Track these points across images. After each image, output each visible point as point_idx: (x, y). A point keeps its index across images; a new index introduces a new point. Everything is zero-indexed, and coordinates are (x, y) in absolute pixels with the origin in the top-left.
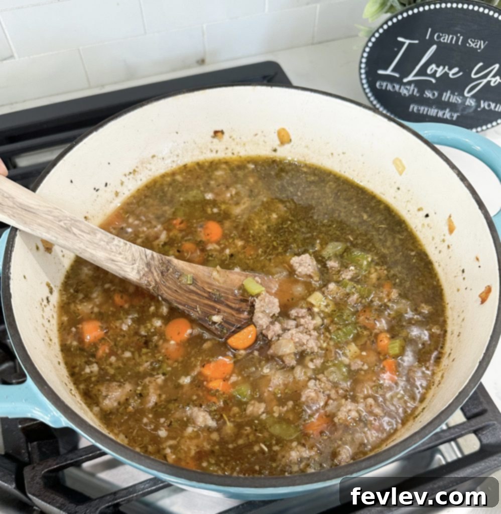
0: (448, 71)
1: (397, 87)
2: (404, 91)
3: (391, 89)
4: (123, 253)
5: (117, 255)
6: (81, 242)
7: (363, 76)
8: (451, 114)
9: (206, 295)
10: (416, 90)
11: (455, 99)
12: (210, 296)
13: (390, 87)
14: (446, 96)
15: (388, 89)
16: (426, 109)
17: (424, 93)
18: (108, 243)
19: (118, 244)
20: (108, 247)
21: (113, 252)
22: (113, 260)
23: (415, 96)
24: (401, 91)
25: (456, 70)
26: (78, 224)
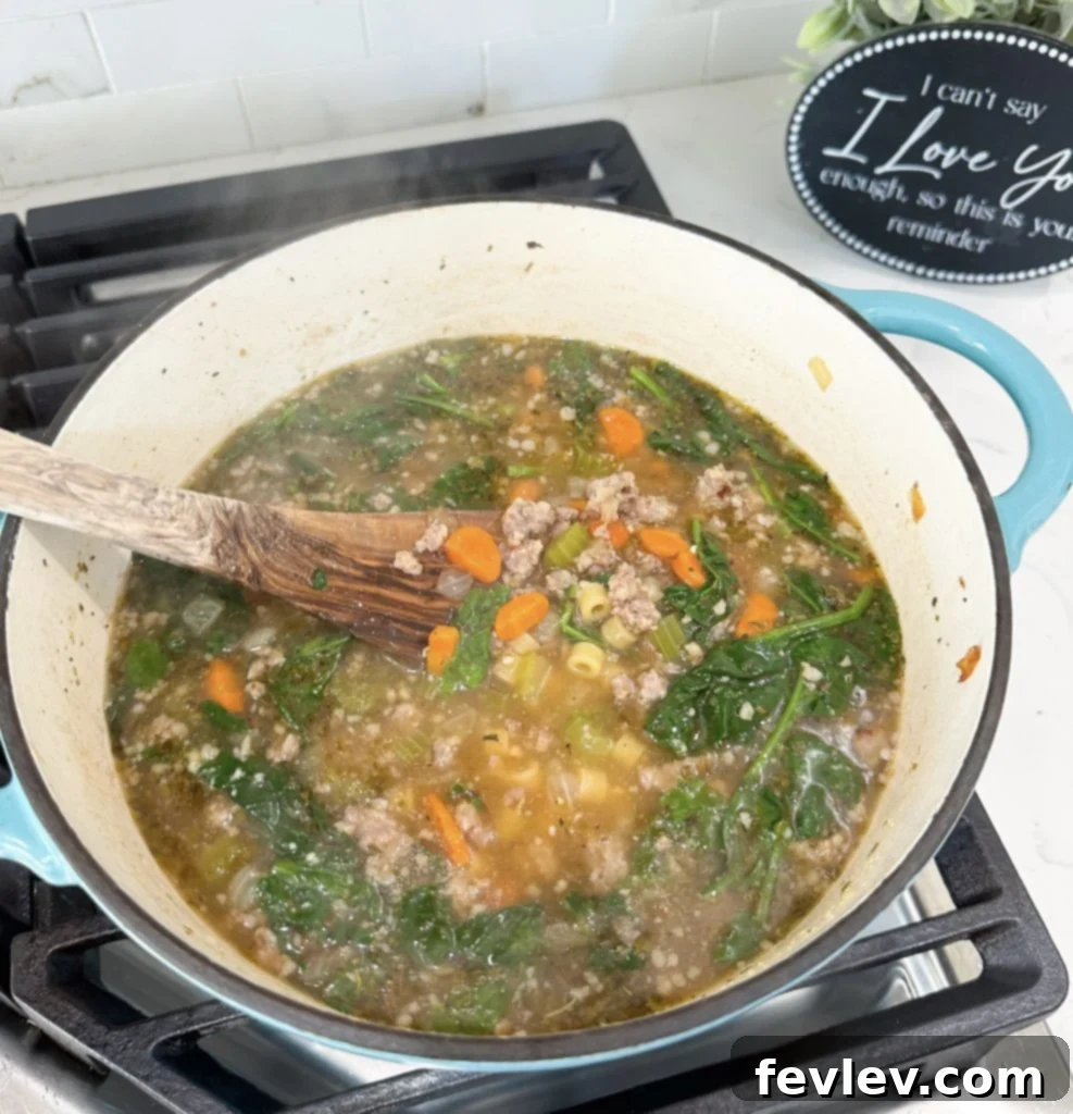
0: (965, 158)
1: (862, 183)
2: (877, 191)
3: (850, 187)
4: (179, 517)
5: (166, 524)
6: (89, 509)
7: (794, 158)
8: (974, 242)
9: (359, 573)
10: (900, 191)
11: (982, 212)
12: (369, 575)
13: (847, 182)
14: (963, 205)
15: (844, 184)
16: (922, 228)
17: (917, 197)
18: (144, 502)
19: (167, 500)
20: (146, 510)
21: (156, 518)
22: (159, 536)
23: (899, 202)
24: (870, 190)
25: (982, 156)
26: (78, 472)
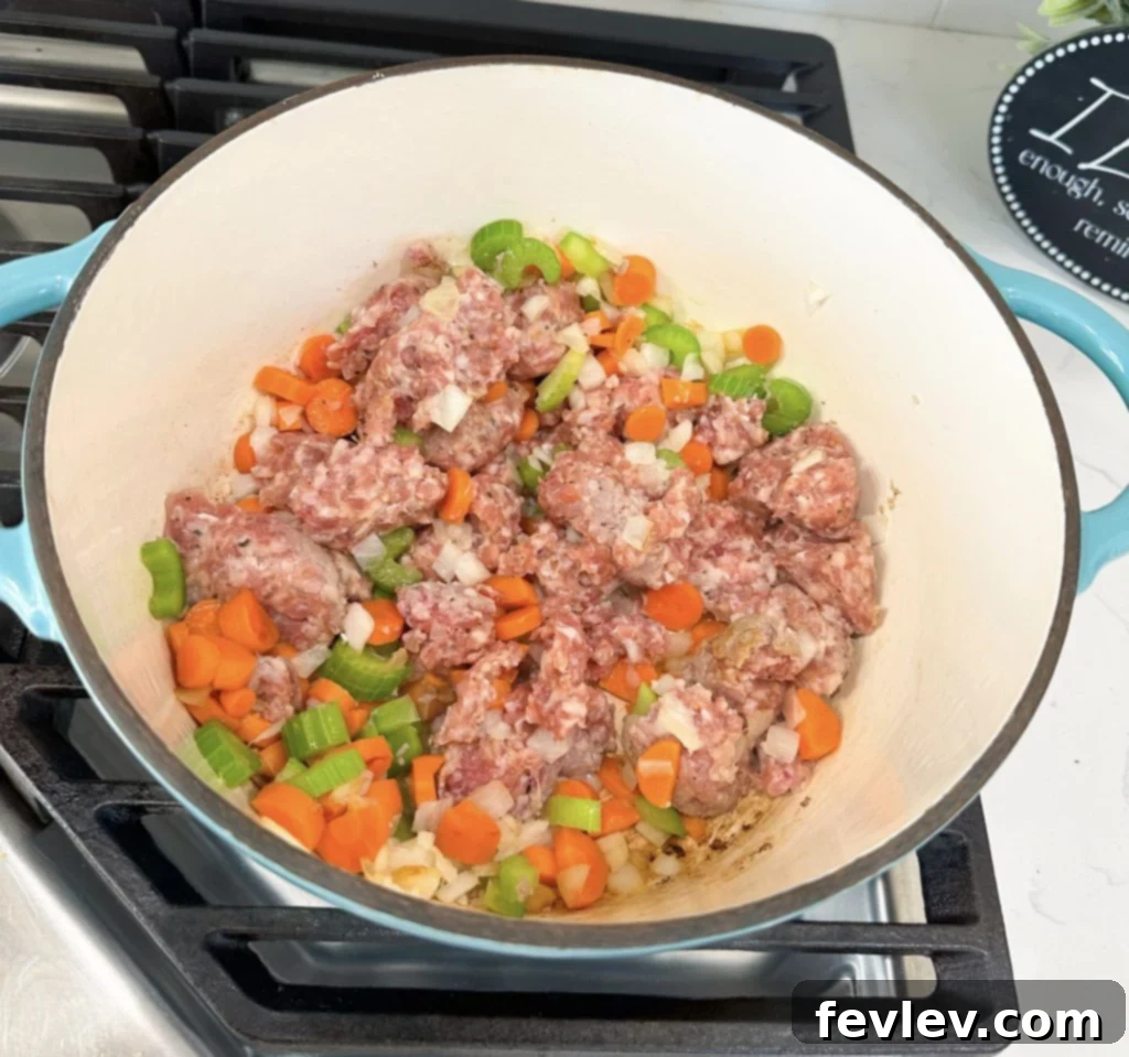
1: (1062, 174)
2: (1074, 187)
3: (1048, 174)
7: (997, 130)
10: (1099, 193)
13: (1046, 169)
15: (1042, 170)
16: (1110, 238)
17: (1115, 204)
23: (1094, 204)
24: (1068, 185)
